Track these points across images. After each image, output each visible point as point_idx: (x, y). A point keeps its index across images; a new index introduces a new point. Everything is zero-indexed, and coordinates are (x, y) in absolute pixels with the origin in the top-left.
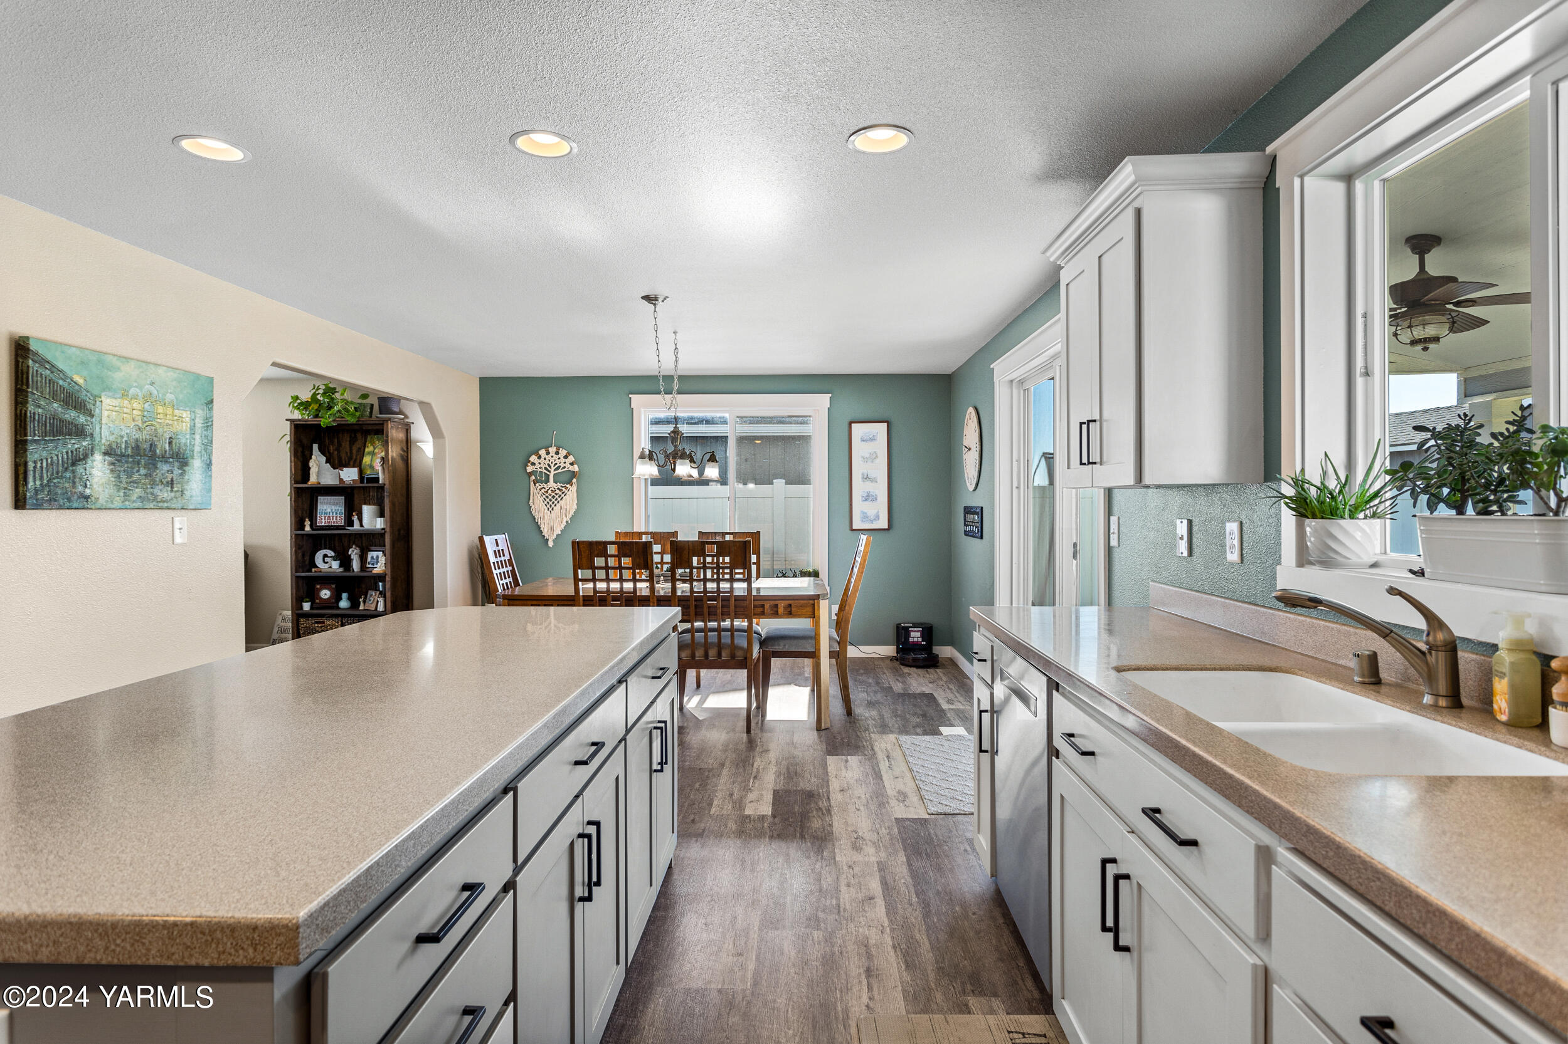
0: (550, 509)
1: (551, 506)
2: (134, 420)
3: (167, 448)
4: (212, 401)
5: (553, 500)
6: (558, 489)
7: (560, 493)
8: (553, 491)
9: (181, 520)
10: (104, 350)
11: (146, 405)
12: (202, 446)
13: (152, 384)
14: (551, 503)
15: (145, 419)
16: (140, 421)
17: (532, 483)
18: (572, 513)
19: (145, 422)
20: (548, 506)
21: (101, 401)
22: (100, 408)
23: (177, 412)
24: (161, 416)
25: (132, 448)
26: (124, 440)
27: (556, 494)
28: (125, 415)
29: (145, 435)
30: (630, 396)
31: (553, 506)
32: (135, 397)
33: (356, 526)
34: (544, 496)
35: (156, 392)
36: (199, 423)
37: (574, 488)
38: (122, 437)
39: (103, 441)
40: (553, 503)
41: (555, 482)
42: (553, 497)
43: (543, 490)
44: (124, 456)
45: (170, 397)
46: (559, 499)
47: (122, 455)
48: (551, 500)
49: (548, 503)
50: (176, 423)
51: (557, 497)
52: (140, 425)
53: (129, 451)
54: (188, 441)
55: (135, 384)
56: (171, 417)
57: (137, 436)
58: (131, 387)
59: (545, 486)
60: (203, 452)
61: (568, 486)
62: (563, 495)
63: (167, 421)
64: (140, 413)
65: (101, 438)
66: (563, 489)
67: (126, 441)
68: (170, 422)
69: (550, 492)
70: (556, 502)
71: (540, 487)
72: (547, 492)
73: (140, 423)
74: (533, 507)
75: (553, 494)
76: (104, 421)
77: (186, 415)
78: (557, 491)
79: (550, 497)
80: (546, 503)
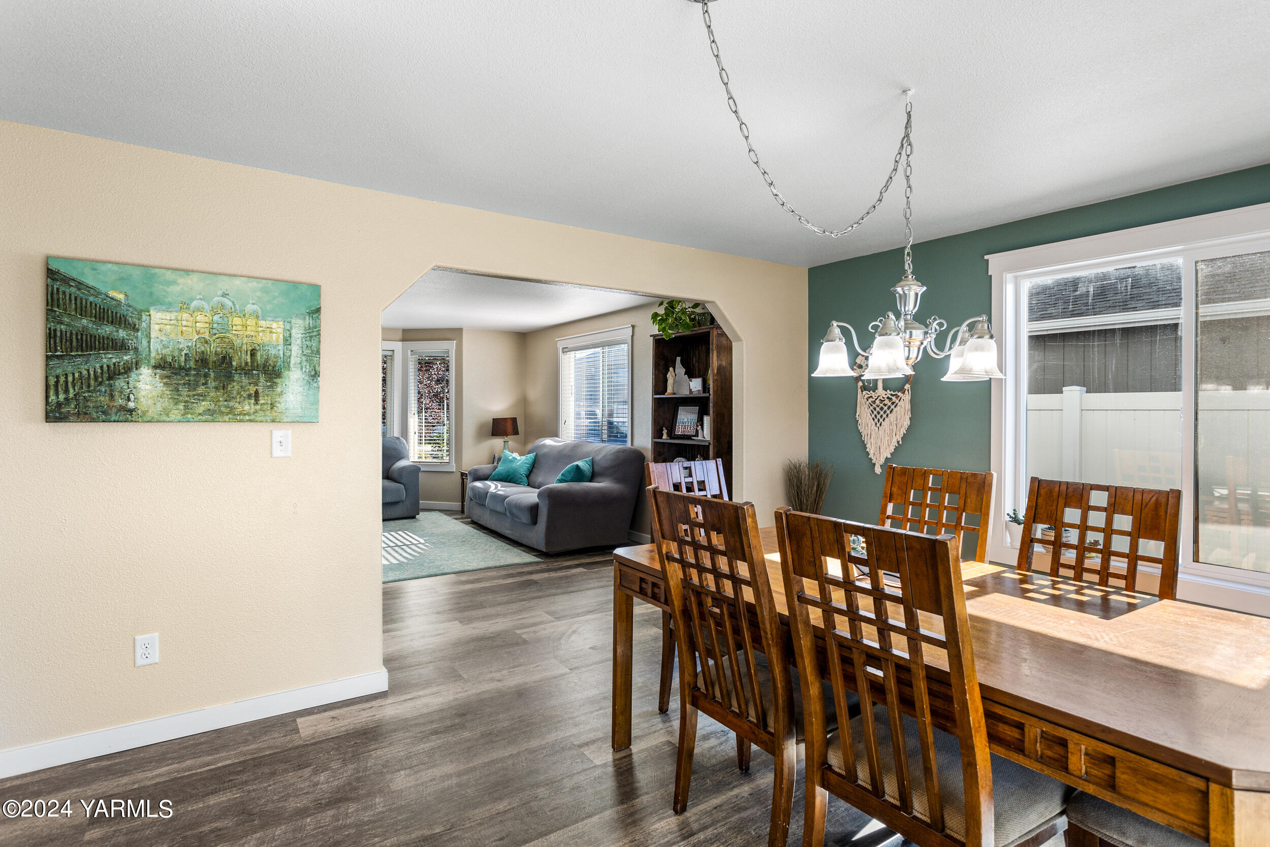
0: (878, 425)
1: (879, 420)
2: (198, 333)
3: (249, 360)
4: (318, 310)
5: (882, 413)
6: (888, 398)
7: (890, 404)
8: (881, 401)
9: (280, 433)
10: (151, 263)
11: (216, 318)
12: (304, 358)
13: (225, 295)
14: (878, 416)
15: (215, 331)
16: (207, 334)
17: (859, 391)
18: (903, 431)
19: (215, 334)
20: (876, 420)
21: (150, 315)
22: (147, 322)
23: (262, 323)
24: (239, 328)
25: (196, 361)
26: (183, 353)
27: (885, 405)
28: (184, 328)
29: (214, 348)
30: (986, 257)
31: (881, 420)
32: (199, 309)
33: (700, 438)
34: (872, 408)
35: (230, 304)
36: (297, 334)
37: (907, 397)
38: (181, 350)
39: (153, 354)
40: (881, 416)
41: (885, 389)
42: (882, 409)
43: (870, 400)
44: (183, 369)
45: (250, 308)
46: (888, 412)
47: (181, 368)
48: (878, 413)
49: (876, 416)
50: (261, 334)
51: (886, 408)
52: (207, 338)
53: (192, 364)
54: (281, 353)
55: (198, 297)
56: (254, 329)
57: (203, 348)
58: (192, 300)
59: (873, 394)
60: (304, 363)
61: (900, 394)
62: (893, 407)
63: (248, 333)
64: (207, 325)
65: (150, 351)
66: (894, 398)
67: (186, 354)
68: (252, 333)
69: (878, 402)
70: (885, 416)
71: (867, 396)
72: (874, 402)
73: (207, 336)
74: (859, 421)
75: (882, 405)
76: (153, 335)
77: (278, 327)
78: (887, 402)
79: (878, 409)
80: (873, 416)
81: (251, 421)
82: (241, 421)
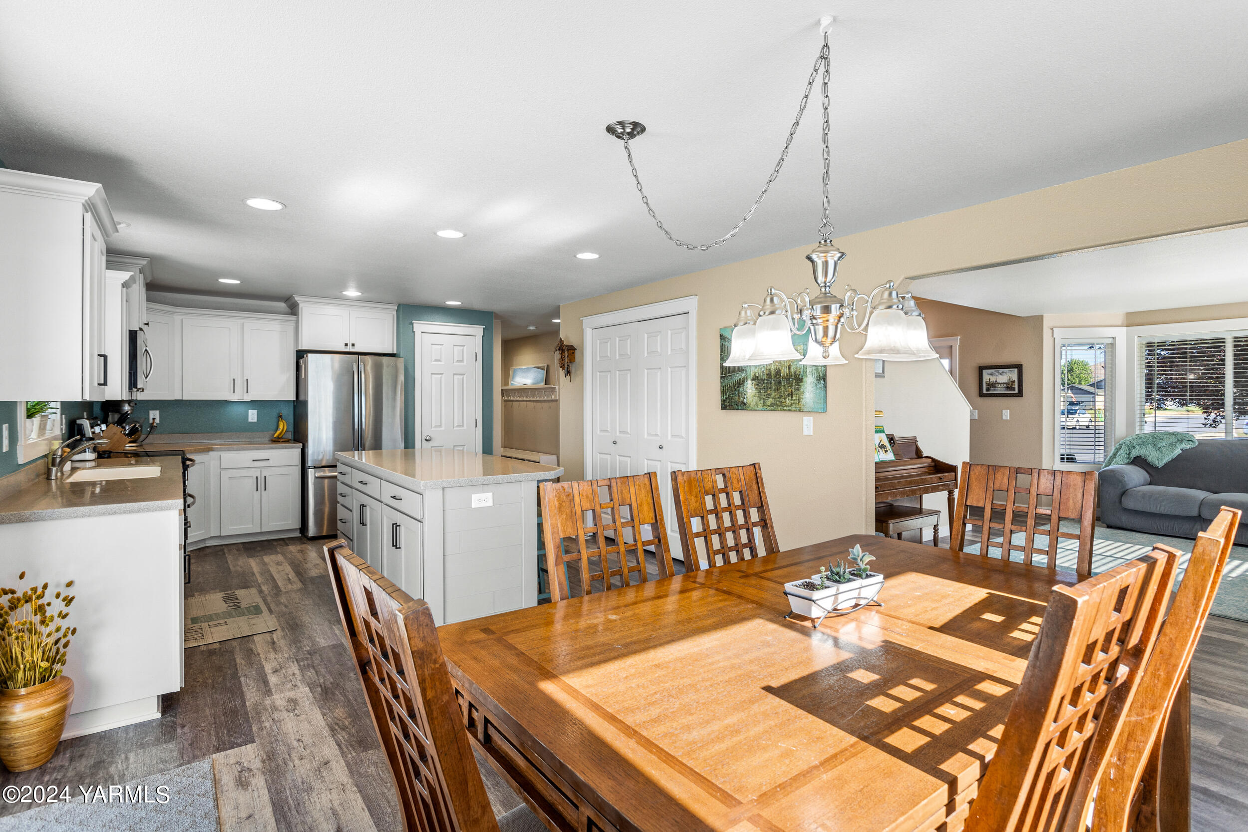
9: (808, 419)
25: (767, 375)
47: (762, 379)
81: (790, 410)
82: (785, 410)
